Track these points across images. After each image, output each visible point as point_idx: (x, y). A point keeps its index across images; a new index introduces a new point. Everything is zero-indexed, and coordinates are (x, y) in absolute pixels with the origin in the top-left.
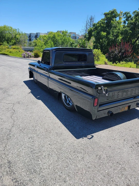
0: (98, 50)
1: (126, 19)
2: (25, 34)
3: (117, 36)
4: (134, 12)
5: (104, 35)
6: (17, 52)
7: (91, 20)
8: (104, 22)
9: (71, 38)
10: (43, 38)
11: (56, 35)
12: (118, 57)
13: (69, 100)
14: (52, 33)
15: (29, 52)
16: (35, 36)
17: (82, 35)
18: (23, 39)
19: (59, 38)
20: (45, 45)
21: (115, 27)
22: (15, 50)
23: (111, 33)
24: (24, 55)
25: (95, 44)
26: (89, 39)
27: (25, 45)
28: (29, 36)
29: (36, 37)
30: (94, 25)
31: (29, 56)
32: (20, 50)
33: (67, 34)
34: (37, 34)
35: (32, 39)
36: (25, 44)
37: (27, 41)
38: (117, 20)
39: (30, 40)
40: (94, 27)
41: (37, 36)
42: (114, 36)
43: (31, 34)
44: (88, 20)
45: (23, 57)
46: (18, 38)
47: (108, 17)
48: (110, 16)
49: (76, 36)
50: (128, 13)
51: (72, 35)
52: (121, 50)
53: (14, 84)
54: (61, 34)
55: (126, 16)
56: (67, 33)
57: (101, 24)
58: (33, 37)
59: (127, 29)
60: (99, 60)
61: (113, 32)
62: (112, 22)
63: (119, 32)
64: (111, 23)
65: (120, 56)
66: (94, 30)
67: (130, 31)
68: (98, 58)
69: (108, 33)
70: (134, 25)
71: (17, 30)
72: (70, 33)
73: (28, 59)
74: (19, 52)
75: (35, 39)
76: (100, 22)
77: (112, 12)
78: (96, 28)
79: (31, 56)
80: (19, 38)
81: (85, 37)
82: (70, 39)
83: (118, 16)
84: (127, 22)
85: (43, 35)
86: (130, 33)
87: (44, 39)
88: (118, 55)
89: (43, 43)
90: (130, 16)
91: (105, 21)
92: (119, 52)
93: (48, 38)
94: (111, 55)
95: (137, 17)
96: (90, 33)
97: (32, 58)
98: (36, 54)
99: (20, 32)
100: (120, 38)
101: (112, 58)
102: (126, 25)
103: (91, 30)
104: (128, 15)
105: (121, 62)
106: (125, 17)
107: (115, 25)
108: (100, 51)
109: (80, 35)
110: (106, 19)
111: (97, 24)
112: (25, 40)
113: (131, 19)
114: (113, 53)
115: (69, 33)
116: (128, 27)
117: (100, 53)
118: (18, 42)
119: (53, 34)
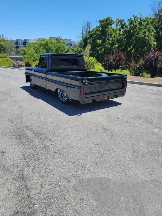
0: (93, 58)
1: (121, 27)
2: (11, 40)
3: (113, 44)
4: (129, 20)
5: (99, 43)
6: (4, 61)
7: (87, 25)
8: (99, 30)
9: (66, 45)
10: (33, 45)
11: (49, 43)
12: (113, 65)
13: (64, 96)
14: (44, 40)
15: (19, 61)
16: (23, 43)
17: (78, 42)
18: (9, 46)
19: (52, 46)
20: (36, 53)
21: (111, 35)
22: (2, 59)
23: (107, 41)
24: (14, 64)
25: (91, 52)
26: (84, 47)
27: (12, 54)
28: (16, 43)
29: (24, 45)
30: (89, 33)
31: (19, 65)
32: (8, 59)
33: (61, 41)
34: (25, 40)
35: (19, 47)
36: (12, 52)
37: (14, 49)
38: (113, 28)
39: (17, 47)
40: (89, 35)
41: (26, 42)
42: (110, 44)
43: (18, 41)
44: (84, 26)
45: (12, 67)
46: (2, 46)
47: (103, 25)
48: (105, 24)
49: (72, 43)
50: (123, 21)
51: (67, 42)
52: (116, 58)
53: (12, 89)
54: (54, 41)
55: (121, 23)
56: (61, 39)
57: (96, 31)
58: (21, 44)
59: (122, 37)
60: (95, 68)
61: (109, 40)
62: (107, 29)
63: (114, 40)
64: (106, 31)
65: (115, 64)
66: (89, 38)
67: (125, 39)
68: (93, 66)
69: (104, 41)
70: (128, 33)
71: (1, 36)
72: (65, 40)
73: (18, 68)
74: (7, 61)
75: (23, 47)
76: (95, 30)
77: (107, 20)
78: (91, 36)
79: (21, 65)
80: (4, 45)
81: (81, 44)
82: (65, 47)
83: (113, 23)
84: (122, 30)
85: (34, 42)
86: (125, 41)
87: (35, 47)
88: (113, 63)
89: (34, 50)
90: (125, 24)
91: (101, 29)
92: (115, 60)
93: (39, 45)
94: (106, 63)
95: (131, 25)
96: (85, 40)
97: (23, 67)
98: (27, 63)
99: (5, 39)
100: (116, 46)
101: (107, 66)
102: (122, 32)
103: (86, 37)
104: (123, 23)
105: (117, 70)
106: (120, 25)
107: (110, 33)
108: (95, 59)
109: (76, 42)
110: (101, 27)
111: (92, 32)
112: (11, 47)
113: (126, 27)
114: (109, 61)
115: (63, 39)
116: (123, 35)
117: (95, 61)
118: (3, 50)
119: (46, 40)
